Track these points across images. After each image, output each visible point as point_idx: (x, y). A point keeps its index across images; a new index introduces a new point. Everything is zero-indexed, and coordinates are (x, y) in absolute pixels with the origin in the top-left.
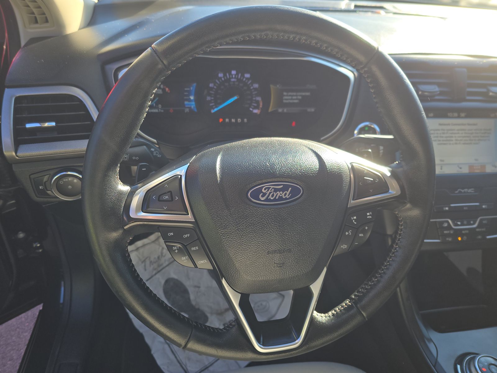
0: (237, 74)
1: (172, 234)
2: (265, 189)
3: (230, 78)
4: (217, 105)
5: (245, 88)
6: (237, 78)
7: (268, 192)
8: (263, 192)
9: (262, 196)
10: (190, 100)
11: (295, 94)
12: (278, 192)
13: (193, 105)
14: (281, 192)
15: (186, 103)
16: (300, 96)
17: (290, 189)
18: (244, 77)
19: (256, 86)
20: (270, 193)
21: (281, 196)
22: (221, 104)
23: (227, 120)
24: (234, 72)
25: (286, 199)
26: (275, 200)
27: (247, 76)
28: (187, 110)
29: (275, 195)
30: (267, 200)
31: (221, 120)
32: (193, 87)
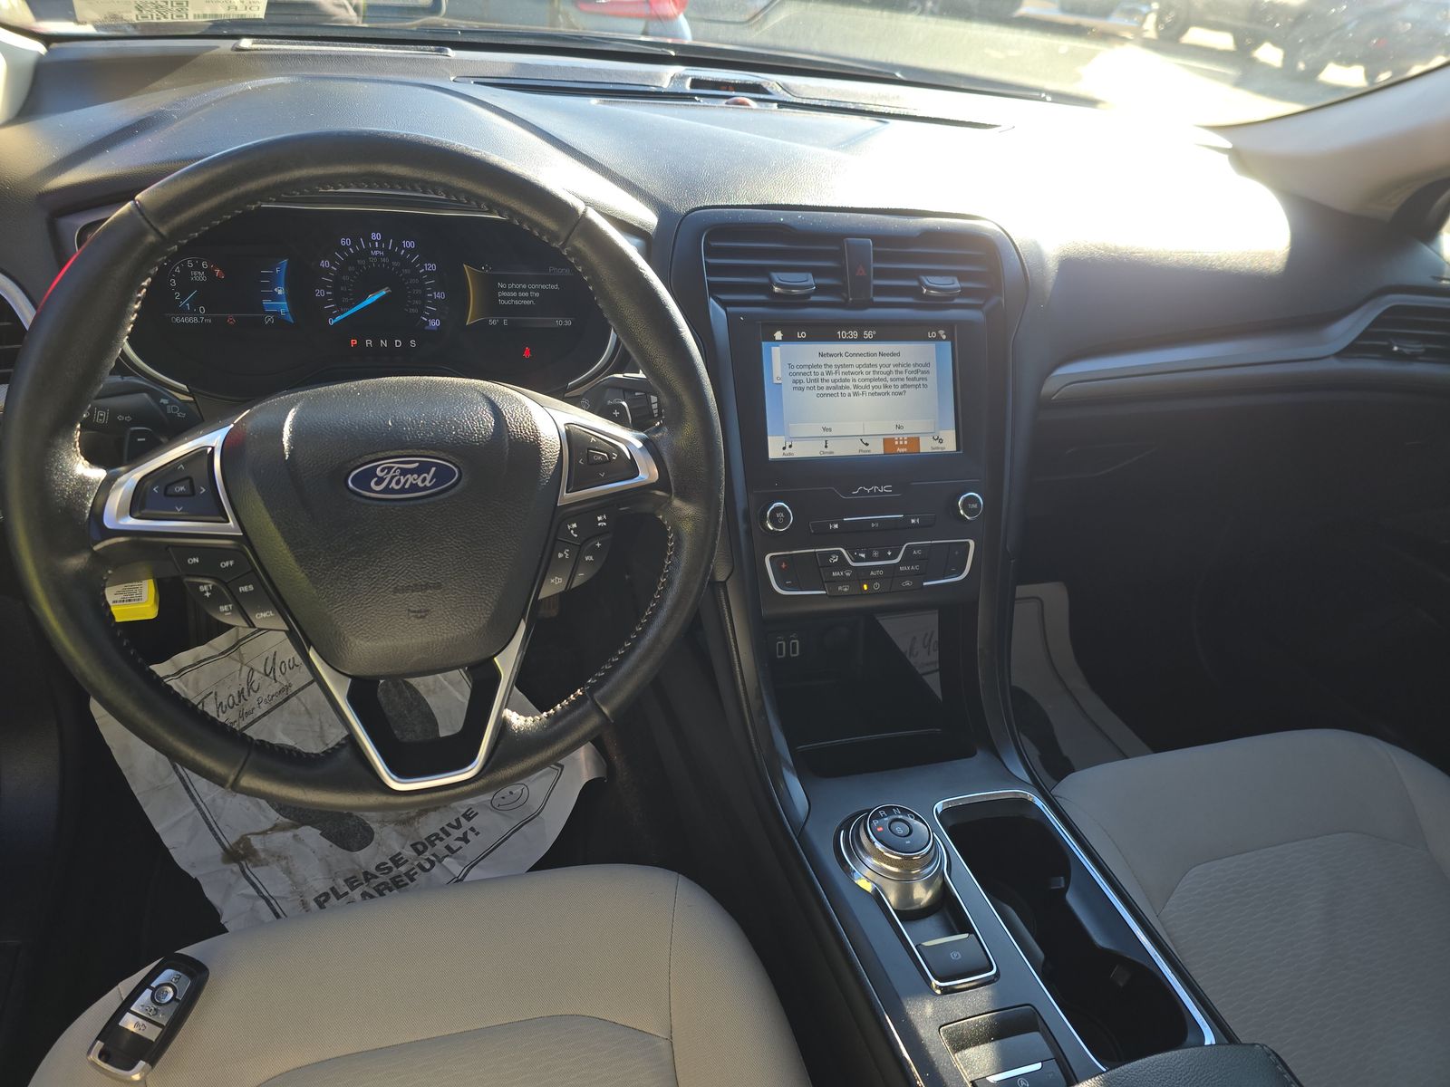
0: (385, 240)
1: (196, 560)
2: (382, 470)
3: (368, 250)
4: (342, 307)
5: (406, 271)
6: (386, 250)
7: (389, 476)
8: (377, 476)
9: (378, 483)
10: (275, 297)
11: (524, 286)
12: (409, 476)
13: (283, 307)
14: (415, 476)
15: (265, 302)
16: (536, 290)
17: (434, 469)
18: (401, 247)
19: (432, 267)
20: (393, 477)
21: (414, 482)
22: (350, 306)
23: (369, 342)
24: (376, 236)
25: (425, 488)
26: (402, 490)
27: (410, 244)
28: (270, 319)
29: (403, 480)
30: (387, 490)
31: (354, 342)
32: (282, 267)
